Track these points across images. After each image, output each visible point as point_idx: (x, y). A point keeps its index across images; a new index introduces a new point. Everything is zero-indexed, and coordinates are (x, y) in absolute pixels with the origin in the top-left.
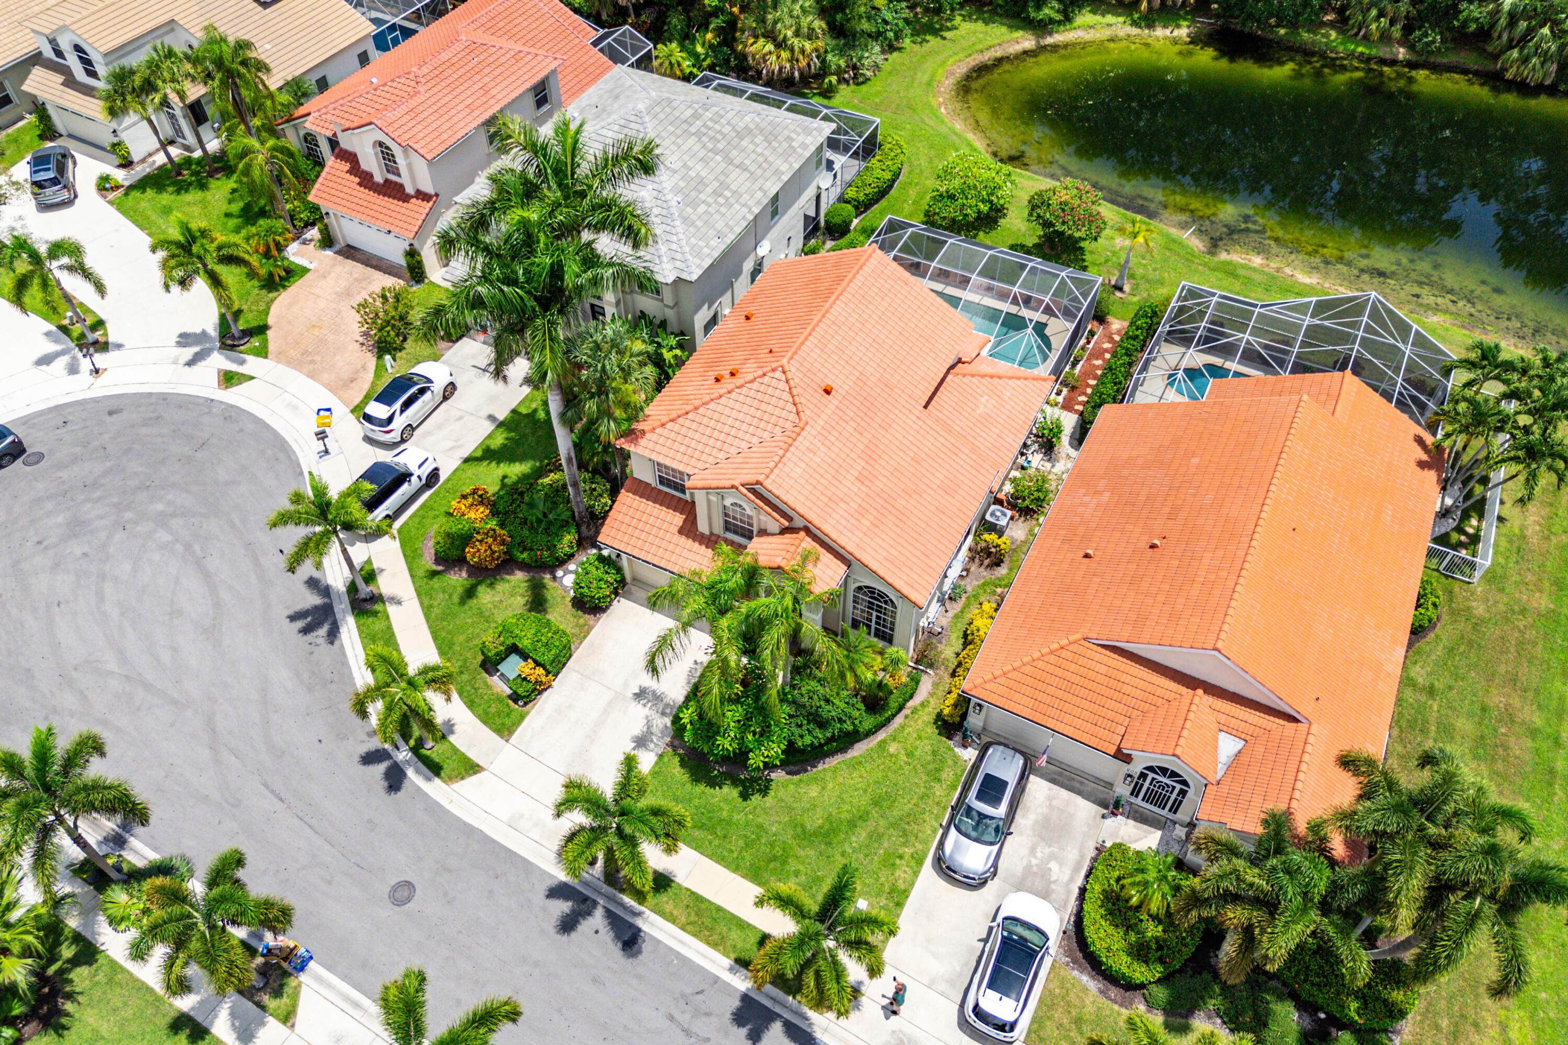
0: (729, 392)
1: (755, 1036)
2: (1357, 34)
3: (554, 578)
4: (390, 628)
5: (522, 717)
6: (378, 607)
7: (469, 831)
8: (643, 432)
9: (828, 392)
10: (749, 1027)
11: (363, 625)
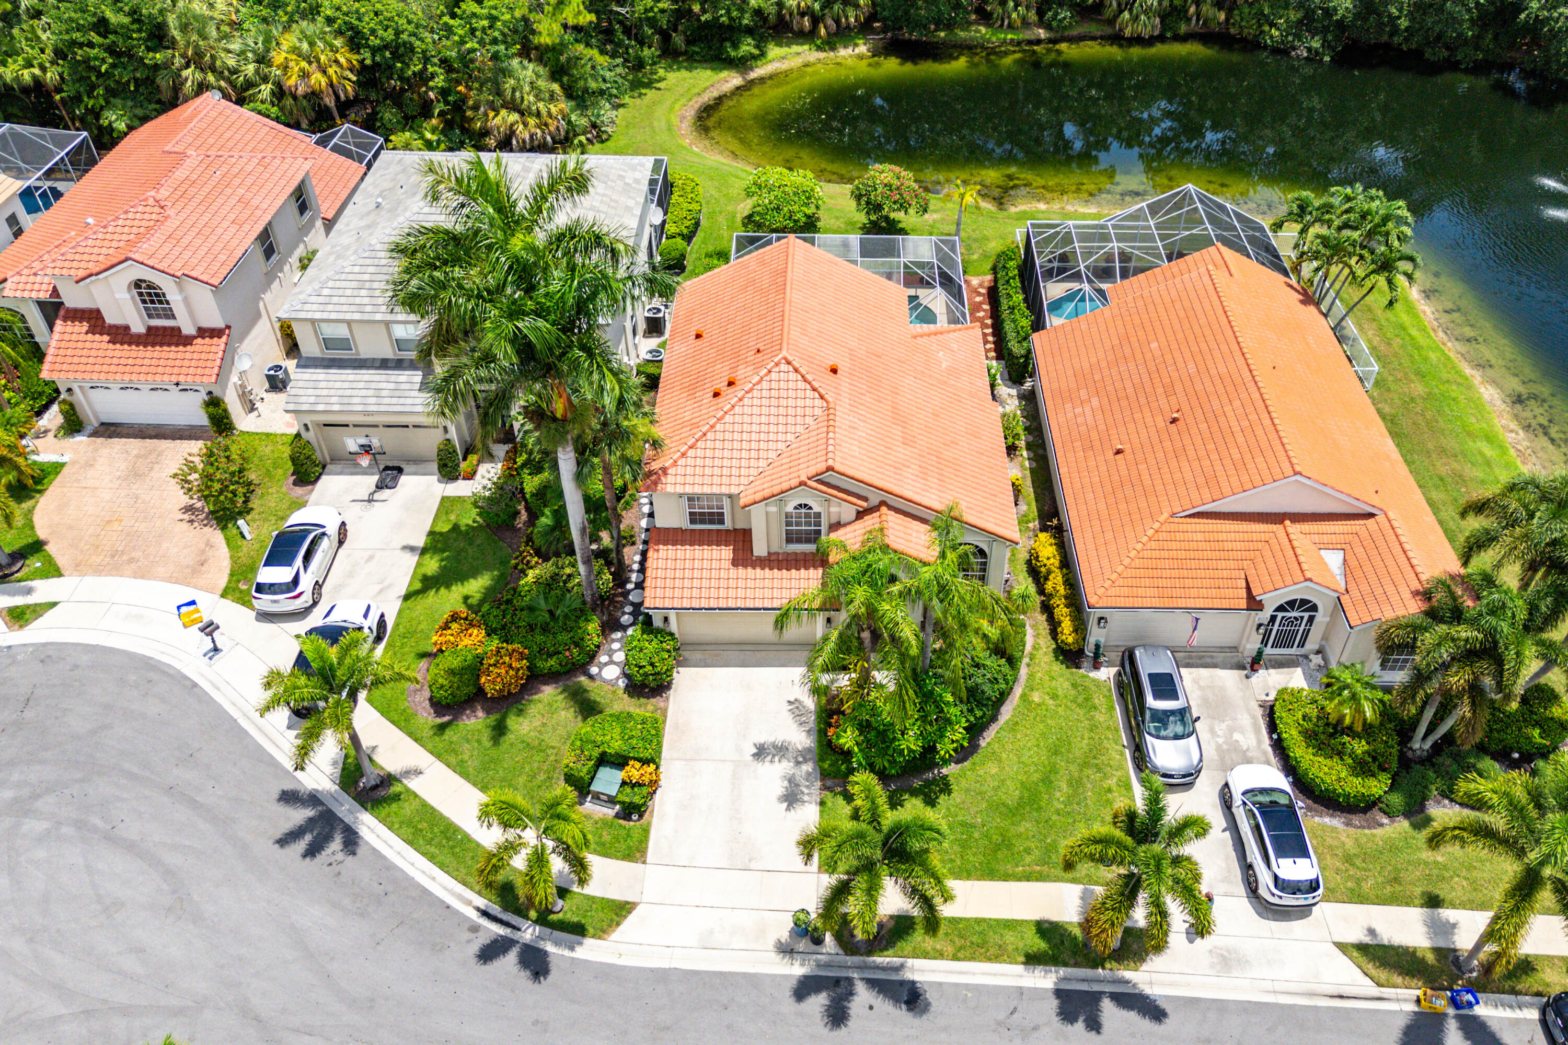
0: (740, 400)
1: (1094, 1025)
2: (1002, 25)
3: (591, 677)
4: (425, 805)
5: (646, 831)
6: (396, 788)
7: (662, 976)
8: (665, 470)
9: (834, 371)
10: (1081, 1019)
11: (388, 815)
